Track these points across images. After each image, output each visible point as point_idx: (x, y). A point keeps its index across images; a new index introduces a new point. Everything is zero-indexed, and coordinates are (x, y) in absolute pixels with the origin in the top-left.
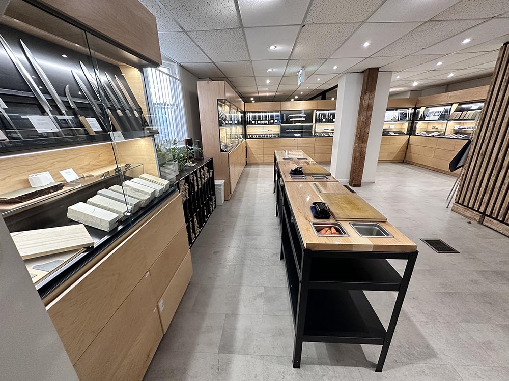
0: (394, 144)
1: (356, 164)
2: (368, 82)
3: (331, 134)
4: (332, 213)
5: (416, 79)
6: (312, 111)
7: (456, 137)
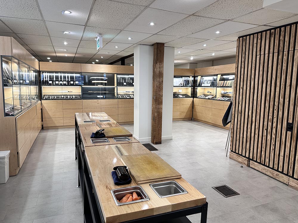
0: (183, 105)
1: (156, 124)
2: (157, 54)
3: (132, 96)
4: (133, 177)
5: (192, 54)
6: (113, 74)
7: (223, 100)
